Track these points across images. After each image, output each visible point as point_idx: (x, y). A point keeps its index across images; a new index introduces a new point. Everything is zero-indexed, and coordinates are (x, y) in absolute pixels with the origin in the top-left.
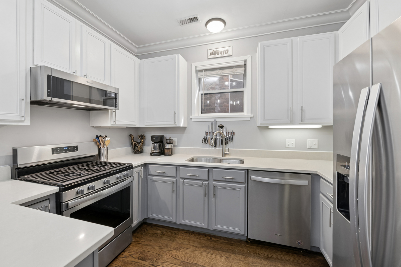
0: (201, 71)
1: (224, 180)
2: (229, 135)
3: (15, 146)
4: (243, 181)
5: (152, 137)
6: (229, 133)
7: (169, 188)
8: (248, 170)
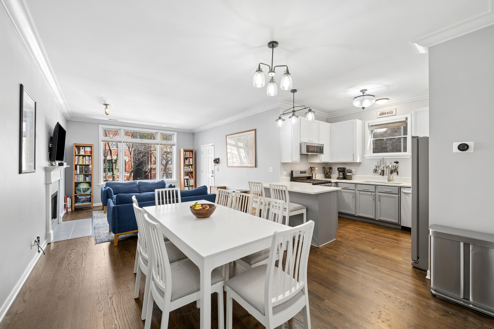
0: (373, 126)
1: (385, 192)
2: (393, 168)
3: (292, 170)
4: (397, 193)
5: (338, 168)
6: (393, 166)
7: (351, 196)
8: (401, 187)
